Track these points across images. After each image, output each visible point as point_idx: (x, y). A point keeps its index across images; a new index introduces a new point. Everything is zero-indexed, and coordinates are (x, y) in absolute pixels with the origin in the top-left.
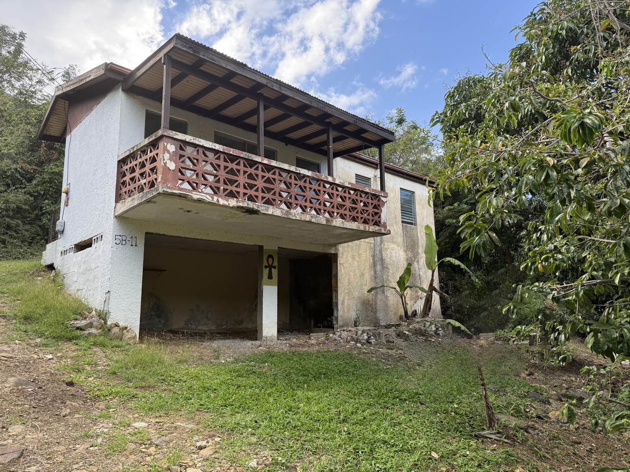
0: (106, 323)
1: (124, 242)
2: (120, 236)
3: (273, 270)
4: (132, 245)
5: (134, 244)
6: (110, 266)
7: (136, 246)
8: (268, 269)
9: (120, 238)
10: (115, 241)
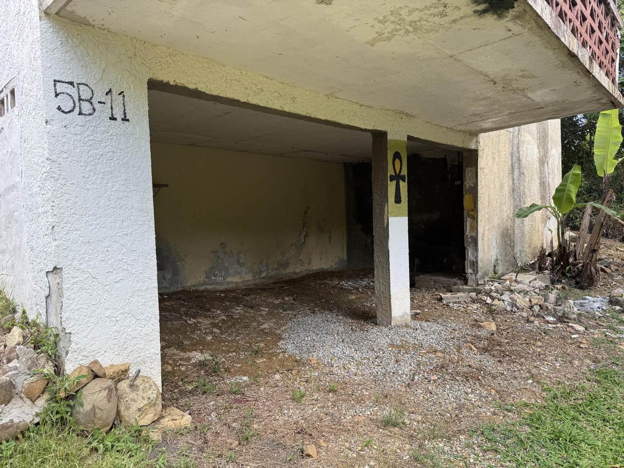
0: (58, 370)
1: (86, 107)
2: (71, 83)
3: (401, 183)
4: (113, 118)
5: (119, 115)
6: (49, 185)
7: (125, 119)
8: (394, 182)
9: (73, 91)
10: (57, 102)
